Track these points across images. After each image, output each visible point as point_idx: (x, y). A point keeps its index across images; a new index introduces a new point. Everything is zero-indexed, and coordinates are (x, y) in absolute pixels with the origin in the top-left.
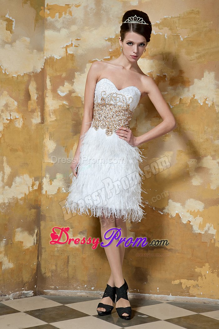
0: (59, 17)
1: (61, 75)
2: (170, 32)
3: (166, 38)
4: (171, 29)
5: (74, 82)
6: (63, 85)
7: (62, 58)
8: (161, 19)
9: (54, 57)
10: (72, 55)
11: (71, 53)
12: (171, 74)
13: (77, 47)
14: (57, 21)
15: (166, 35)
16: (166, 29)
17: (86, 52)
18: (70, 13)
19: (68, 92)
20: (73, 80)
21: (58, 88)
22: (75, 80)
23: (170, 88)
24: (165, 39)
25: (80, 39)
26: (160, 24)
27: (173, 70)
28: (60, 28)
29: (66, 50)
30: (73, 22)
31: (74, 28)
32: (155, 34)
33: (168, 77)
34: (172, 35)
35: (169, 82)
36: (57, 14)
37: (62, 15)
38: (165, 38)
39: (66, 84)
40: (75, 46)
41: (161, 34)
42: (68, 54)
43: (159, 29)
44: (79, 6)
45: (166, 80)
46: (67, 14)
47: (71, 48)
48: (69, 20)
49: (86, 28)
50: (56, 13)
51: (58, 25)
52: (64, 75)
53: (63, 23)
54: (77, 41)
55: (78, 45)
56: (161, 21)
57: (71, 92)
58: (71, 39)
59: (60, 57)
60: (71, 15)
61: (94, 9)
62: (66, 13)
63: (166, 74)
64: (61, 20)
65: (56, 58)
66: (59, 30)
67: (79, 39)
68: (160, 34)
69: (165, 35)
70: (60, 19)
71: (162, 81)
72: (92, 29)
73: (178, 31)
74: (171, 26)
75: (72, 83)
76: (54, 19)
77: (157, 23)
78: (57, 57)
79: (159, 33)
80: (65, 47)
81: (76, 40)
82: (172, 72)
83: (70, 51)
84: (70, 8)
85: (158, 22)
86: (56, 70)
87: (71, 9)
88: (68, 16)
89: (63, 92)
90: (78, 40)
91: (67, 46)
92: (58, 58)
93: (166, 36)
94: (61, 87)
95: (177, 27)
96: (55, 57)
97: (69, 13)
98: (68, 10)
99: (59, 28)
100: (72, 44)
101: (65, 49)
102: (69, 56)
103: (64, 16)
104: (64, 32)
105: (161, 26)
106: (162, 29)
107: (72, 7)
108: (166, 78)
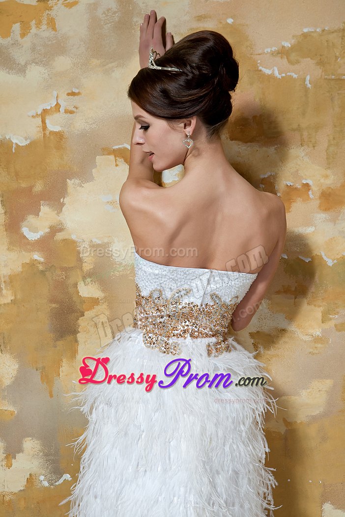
0: (23, 35)
1: (31, 188)
2: (318, 72)
3: (309, 86)
4: (321, 63)
5: (63, 205)
6: (37, 213)
7: (33, 145)
8: (293, 36)
9: (10, 141)
10: (59, 136)
11: (57, 129)
12: (322, 181)
13: (71, 112)
14: (15, 44)
15: (308, 78)
16: (308, 63)
17: (94, 126)
18: (52, 23)
19: (48, 230)
20: (62, 200)
21: (23, 219)
22: (66, 200)
23: (321, 216)
24: (306, 90)
25: (79, 94)
26: (293, 48)
27: (329, 172)
28: (26, 64)
29: (43, 122)
30: (59, 47)
31: (63, 63)
32: (279, 77)
33: (314, 188)
34: (326, 79)
35: (318, 202)
36: (17, 27)
37: (29, 28)
38: (305, 87)
39: (45, 210)
40: (66, 112)
41: (295, 76)
42: (47, 133)
43: (290, 62)
44: (75, 3)
45: (311, 196)
46: (44, 27)
47: (56, 116)
48: (50, 43)
49: (95, 62)
50: (15, 23)
51: (20, 56)
52: (39, 187)
53: (33, 49)
54: (71, 97)
55: (74, 110)
56: (293, 41)
57: (55, 229)
58: (55, 93)
59: (28, 142)
60: (54, 29)
61: (115, 13)
62: (39, 24)
63: (310, 182)
64: (27, 42)
65: (16, 144)
66: (22, 70)
67: (76, 91)
68: (291, 77)
69: (304, 80)
70: (25, 39)
71: (299, 198)
72: (110, 65)
73: (340, 67)
74: (321, 55)
75: (59, 207)
76: (9, 39)
77: (283, 47)
78: (19, 140)
79: (288, 74)
80: (39, 113)
81: (68, 94)
82: (327, 176)
83: (54, 125)
84: (50, 9)
85: (287, 45)
86: (17, 174)
87: (53, 13)
88: (45, 32)
89: (34, 230)
90: (73, 94)
91: (45, 111)
92: (23, 143)
93: (307, 82)
94: (31, 219)
95: (337, 58)
96: (14, 141)
97: (48, 24)
98: (45, 14)
99: (23, 63)
100: (58, 106)
101: (39, 120)
102: (52, 137)
103: (34, 30)
104: (36, 73)
105: (293, 56)
106: (298, 62)
107: (55, 8)
108: (310, 193)
